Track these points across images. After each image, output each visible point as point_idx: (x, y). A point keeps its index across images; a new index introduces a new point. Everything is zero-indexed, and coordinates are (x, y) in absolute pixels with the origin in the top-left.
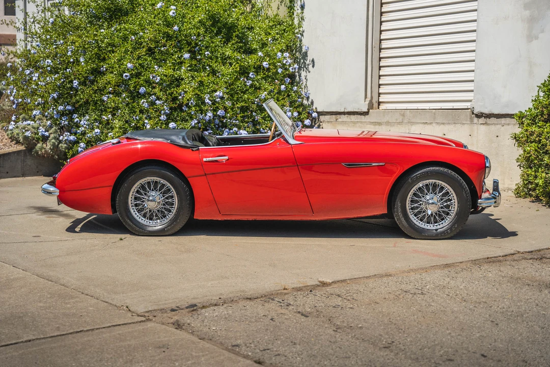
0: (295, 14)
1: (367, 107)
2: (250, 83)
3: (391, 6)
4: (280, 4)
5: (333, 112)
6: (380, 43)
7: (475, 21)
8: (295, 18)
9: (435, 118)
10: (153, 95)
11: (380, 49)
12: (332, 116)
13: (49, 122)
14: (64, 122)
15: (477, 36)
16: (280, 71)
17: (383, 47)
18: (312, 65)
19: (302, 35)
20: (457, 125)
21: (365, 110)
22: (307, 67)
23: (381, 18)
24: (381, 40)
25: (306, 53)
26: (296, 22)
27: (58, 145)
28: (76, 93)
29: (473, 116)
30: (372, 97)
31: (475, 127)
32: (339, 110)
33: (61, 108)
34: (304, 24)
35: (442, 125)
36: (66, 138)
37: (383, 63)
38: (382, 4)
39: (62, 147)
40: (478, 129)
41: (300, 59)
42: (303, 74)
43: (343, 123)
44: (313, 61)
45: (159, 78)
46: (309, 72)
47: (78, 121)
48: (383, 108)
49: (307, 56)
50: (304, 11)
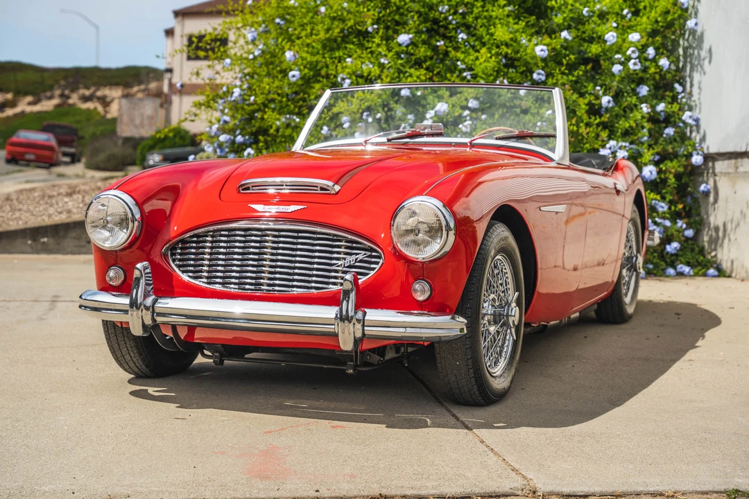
5: (730, 154)
12: (730, 161)
16: (617, 69)
18: (708, 59)
22: (701, 63)
32: (740, 150)
43: (746, 175)
46: (705, 73)
49: (703, 42)
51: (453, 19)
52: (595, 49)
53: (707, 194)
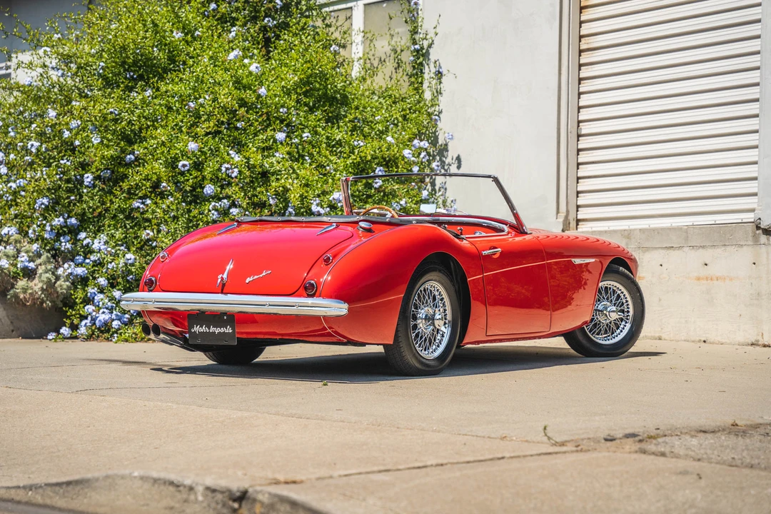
0: (426, 85)
1: (561, 227)
2: (378, 184)
3: (596, 69)
4: (394, 71)
6: (578, 126)
7: (757, 84)
8: (426, 92)
9: (687, 239)
10: (223, 198)
11: (579, 136)
13: (35, 246)
14: (65, 245)
15: (760, 109)
16: (415, 168)
17: (583, 132)
18: (456, 165)
19: (439, 117)
20: (729, 248)
22: (446, 167)
23: (579, 88)
24: (579, 122)
25: (445, 149)
26: (428, 95)
27: (55, 283)
28: (80, 198)
29: (758, 232)
30: (568, 212)
31: (763, 249)
33: (58, 221)
34: (443, 101)
35: (701, 250)
36: (70, 271)
37: (583, 157)
38: (580, 66)
39: (61, 286)
40: (768, 253)
42: (440, 180)
44: (458, 159)
45: (236, 170)
47: (89, 243)
48: (584, 230)
49: (447, 151)
50: (443, 80)
51: (296, 121)
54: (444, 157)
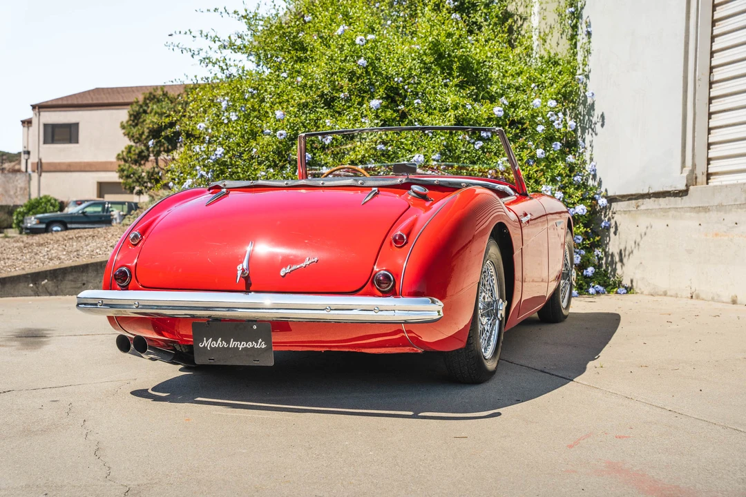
0: (579, 45)
1: (685, 183)
2: (478, 145)
4: (560, 36)
5: (632, 195)
6: (711, 72)
8: (579, 53)
11: (711, 84)
12: (630, 202)
16: (540, 128)
17: (716, 78)
18: (600, 123)
19: (587, 77)
21: (683, 187)
22: (593, 126)
23: (712, 30)
24: (712, 68)
25: (593, 105)
26: (580, 58)
30: (694, 166)
32: (642, 192)
34: (592, 60)
37: (715, 107)
38: (714, 7)
41: (584, 116)
42: (588, 137)
43: (648, 212)
44: (603, 116)
45: (331, 138)
46: (596, 134)
48: (715, 184)
49: (594, 110)
50: (591, 40)
51: (408, 88)
52: (521, 113)
53: (608, 228)
54: (591, 116)
